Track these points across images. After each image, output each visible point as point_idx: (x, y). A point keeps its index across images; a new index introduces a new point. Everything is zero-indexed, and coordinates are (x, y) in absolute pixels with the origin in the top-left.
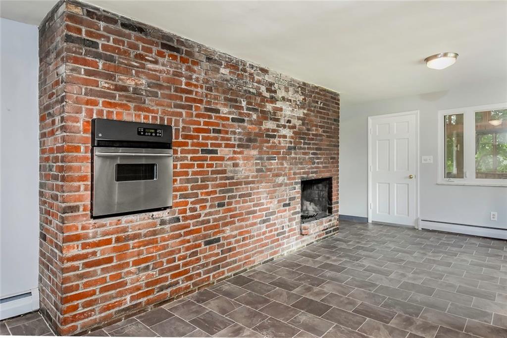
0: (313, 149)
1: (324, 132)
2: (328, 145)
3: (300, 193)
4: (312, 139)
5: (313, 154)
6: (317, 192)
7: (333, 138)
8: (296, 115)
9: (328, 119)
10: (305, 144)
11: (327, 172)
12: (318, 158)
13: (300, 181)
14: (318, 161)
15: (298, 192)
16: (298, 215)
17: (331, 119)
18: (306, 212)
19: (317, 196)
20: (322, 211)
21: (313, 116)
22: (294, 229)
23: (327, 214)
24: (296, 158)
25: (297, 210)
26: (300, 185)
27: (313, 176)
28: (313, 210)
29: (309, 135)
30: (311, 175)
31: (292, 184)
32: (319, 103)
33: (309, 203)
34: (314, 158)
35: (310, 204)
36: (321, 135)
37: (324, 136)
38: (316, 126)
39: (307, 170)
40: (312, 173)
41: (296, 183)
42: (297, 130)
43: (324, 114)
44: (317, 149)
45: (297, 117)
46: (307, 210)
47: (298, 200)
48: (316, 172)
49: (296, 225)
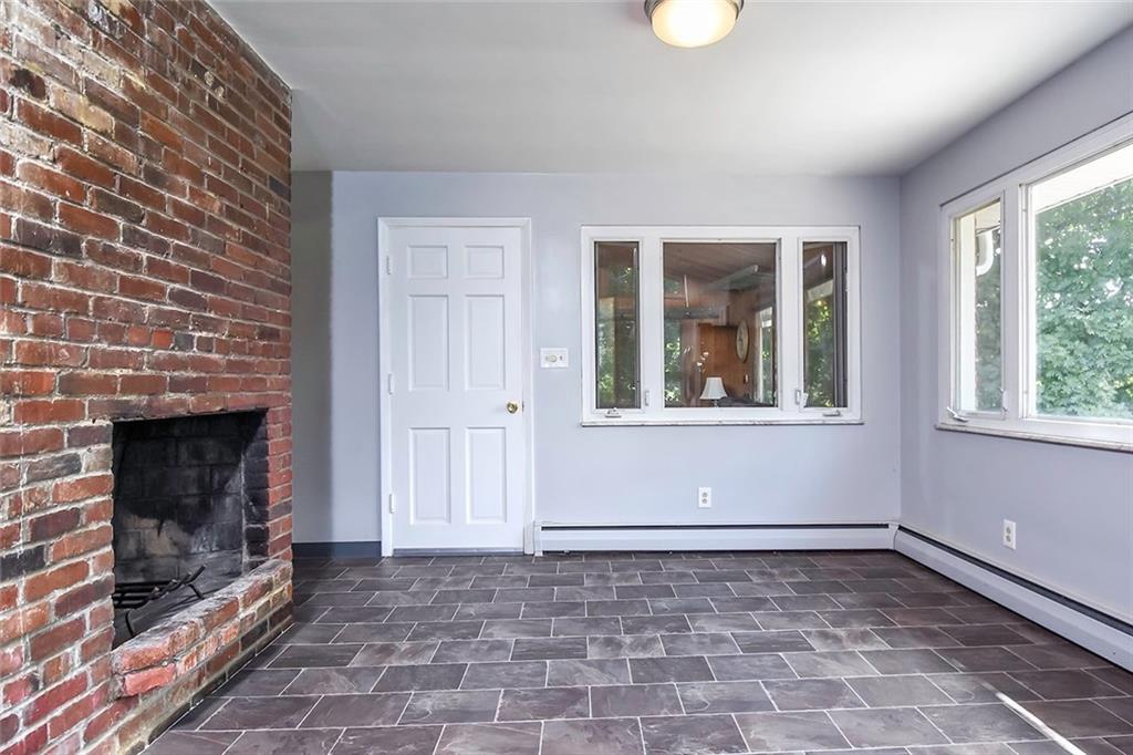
0: (180, 275)
1: (230, 213)
2: (247, 277)
3: (111, 485)
4: (176, 231)
5: (178, 297)
6: (192, 473)
7: (268, 254)
8: (83, 74)
9: (247, 167)
10: (133, 238)
11: (248, 385)
12: (203, 324)
13: (105, 423)
14: (204, 334)
15: (93, 486)
16: (96, 605)
17: (260, 174)
18: (141, 565)
19: (193, 490)
20: (221, 547)
21: (175, 120)
22: (79, 684)
23: (246, 559)
24: (78, 304)
25: (92, 578)
26: (109, 446)
27: (182, 403)
28: (175, 552)
29: (159, 202)
30: (170, 397)
31: (53, 441)
32: (209, 77)
33: (153, 522)
34: (185, 317)
35: (159, 529)
36: (215, 225)
37: (230, 229)
38: (197, 176)
39: (147, 372)
40: (177, 386)
41: (84, 437)
42: (84, 151)
43: (232, 137)
44: (198, 280)
45: (88, 82)
46: (142, 555)
47: (94, 526)
48: (195, 386)
49: (84, 661)
